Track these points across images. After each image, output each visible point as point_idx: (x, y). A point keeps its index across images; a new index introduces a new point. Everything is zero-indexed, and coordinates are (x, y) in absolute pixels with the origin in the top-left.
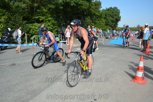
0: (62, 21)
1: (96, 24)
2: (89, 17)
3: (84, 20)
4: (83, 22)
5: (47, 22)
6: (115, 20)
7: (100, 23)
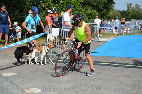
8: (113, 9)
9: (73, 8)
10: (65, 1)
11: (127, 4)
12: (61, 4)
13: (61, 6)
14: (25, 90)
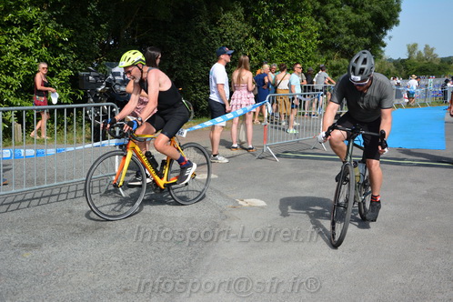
0: (98, 28)
1: (275, 45)
2: (240, 11)
3: (214, 22)
4: (205, 33)
5: (16, 30)
6: (370, 23)
7: (291, 37)
9: (303, 56)
10: (288, 43)
11: (408, 46)
12: (281, 49)
13: (280, 53)
14: (237, 202)
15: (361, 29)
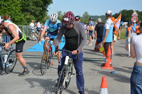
6: (41, 2)
7: (8, 5)
8: (47, 15)
9: (14, 14)
10: (7, 7)
11: (58, 12)
12: (4, 10)
15: (38, 4)
